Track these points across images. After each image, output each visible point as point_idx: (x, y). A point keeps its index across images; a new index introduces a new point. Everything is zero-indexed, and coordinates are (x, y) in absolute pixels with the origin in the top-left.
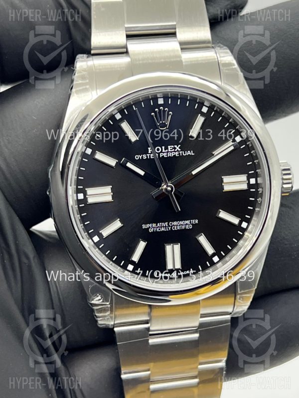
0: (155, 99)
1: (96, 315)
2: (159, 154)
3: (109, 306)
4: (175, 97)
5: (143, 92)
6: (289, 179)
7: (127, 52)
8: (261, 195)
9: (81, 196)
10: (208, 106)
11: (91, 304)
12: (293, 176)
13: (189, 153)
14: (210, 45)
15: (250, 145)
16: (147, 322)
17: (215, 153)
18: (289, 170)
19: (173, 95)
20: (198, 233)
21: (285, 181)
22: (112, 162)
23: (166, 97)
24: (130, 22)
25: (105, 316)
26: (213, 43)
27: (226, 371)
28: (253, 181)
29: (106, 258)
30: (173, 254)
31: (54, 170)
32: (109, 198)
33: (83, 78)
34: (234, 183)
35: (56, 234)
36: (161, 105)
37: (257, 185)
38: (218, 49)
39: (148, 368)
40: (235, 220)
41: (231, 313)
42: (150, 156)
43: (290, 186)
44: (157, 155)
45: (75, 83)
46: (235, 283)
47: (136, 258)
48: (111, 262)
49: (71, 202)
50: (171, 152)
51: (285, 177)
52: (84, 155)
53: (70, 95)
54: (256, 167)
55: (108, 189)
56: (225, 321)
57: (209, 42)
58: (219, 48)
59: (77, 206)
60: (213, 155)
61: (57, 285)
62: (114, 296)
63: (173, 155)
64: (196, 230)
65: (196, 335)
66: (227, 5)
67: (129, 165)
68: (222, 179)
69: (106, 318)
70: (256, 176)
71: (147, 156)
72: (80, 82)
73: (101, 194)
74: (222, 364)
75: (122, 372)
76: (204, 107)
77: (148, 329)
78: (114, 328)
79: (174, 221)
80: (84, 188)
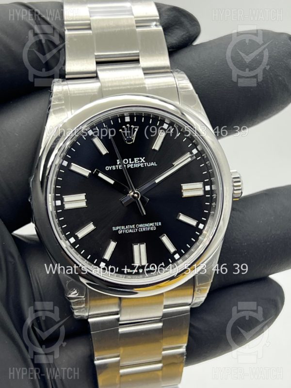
0: (123, 117)
1: (72, 308)
2: (126, 165)
3: (84, 299)
4: (139, 116)
5: (112, 111)
6: (239, 186)
7: (97, 77)
8: (215, 200)
9: (59, 203)
10: (168, 123)
11: (69, 298)
12: (242, 184)
13: (152, 164)
14: (169, 70)
15: (205, 157)
16: (117, 313)
17: (175, 163)
18: (238, 178)
19: (138, 114)
20: (161, 234)
21: (235, 188)
22: (86, 172)
23: (132, 116)
24: (99, 51)
25: (81, 308)
26: (172, 69)
27: (186, 356)
28: (208, 188)
29: (81, 257)
30: (140, 252)
31: (34, 180)
32: (83, 204)
33: (59, 99)
34: (192, 190)
35: (37, 237)
36: (128, 123)
37: (211, 192)
38: (176, 74)
39: (119, 354)
40: (193, 222)
41: (190, 304)
42: (118, 167)
43: (240, 191)
44: (125, 166)
45: (52, 104)
46: (194, 277)
47: (107, 256)
48: (86, 261)
49: (50, 208)
50: (137, 163)
51: (235, 184)
52: (61, 167)
53: (48, 114)
54: (211, 175)
55: (82, 196)
56: (185, 312)
59: (55, 212)
60: (173, 165)
61: (38, 281)
62: (88, 290)
63: (138, 166)
64: (160, 231)
65: (160, 325)
66: (183, 35)
67: (100, 175)
68: (181, 187)
69: (81, 310)
70: (210, 183)
71: (116, 167)
72: (57, 103)
73: (76, 201)
74: (183, 350)
75: (96, 358)
76: (165, 124)
77: (118, 320)
78: (88, 319)
79: (140, 224)
80: (61, 196)
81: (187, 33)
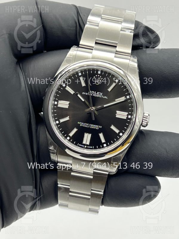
0: (97, 71)
3: (56, 152)
6: (146, 120)
9: (56, 103)
11: (49, 149)
13: (105, 97)
18: (147, 116)
19: (105, 72)
21: (144, 121)
22: (72, 92)
23: (102, 71)
25: (54, 156)
29: (59, 131)
30: (87, 138)
32: (67, 107)
34: (121, 115)
36: (99, 74)
37: (130, 119)
41: (108, 172)
46: (111, 158)
47: (71, 135)
48: (61, 134)
52: (62, 86)
54: (132, 111)
55: (68, 103)
56: (105, 175)
57: (129, 54)
58: (132, 57)
59: (53, 107)
64: (100, 131)
65: (92, 177)
67: (79, 95)
68: (116, 112)
70: (131, 115)
71: (87, 94)
73: (64, 104)
74: (102, 193)
75: (58, 183)
77: (72, 168)
78: (57, 163)
79: (91, 124)
80: (58, 100)
81: (149, 40)
